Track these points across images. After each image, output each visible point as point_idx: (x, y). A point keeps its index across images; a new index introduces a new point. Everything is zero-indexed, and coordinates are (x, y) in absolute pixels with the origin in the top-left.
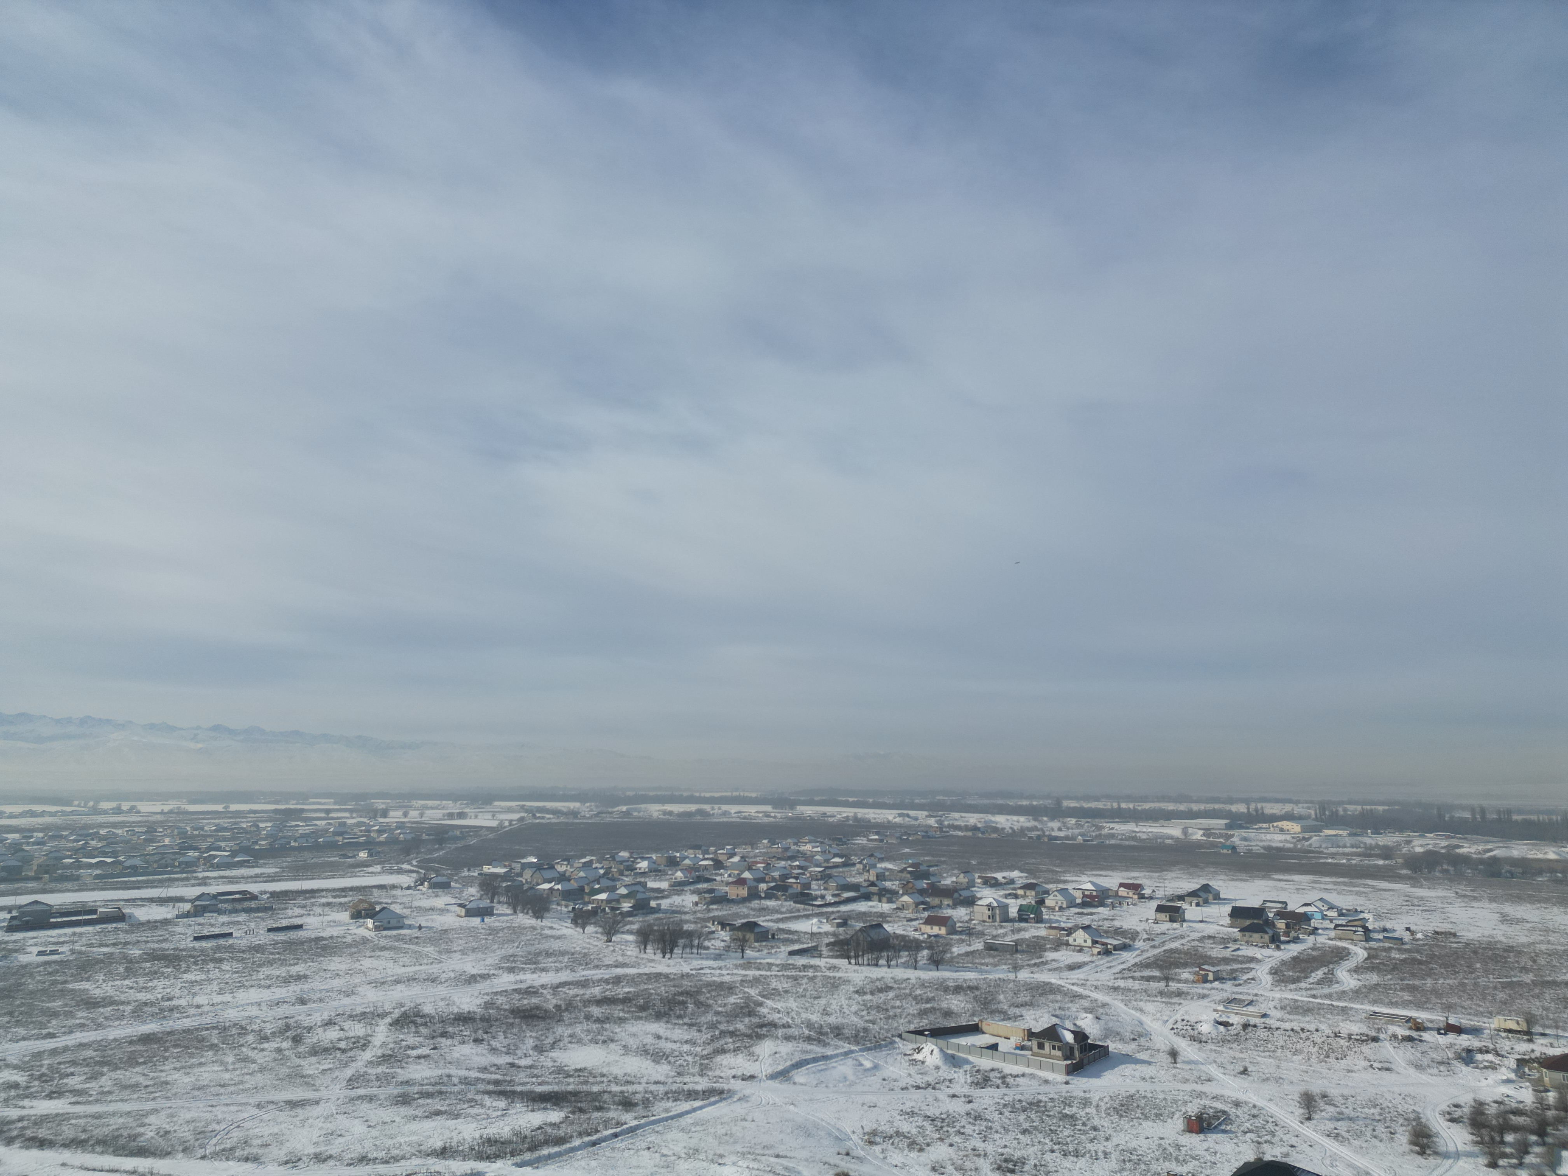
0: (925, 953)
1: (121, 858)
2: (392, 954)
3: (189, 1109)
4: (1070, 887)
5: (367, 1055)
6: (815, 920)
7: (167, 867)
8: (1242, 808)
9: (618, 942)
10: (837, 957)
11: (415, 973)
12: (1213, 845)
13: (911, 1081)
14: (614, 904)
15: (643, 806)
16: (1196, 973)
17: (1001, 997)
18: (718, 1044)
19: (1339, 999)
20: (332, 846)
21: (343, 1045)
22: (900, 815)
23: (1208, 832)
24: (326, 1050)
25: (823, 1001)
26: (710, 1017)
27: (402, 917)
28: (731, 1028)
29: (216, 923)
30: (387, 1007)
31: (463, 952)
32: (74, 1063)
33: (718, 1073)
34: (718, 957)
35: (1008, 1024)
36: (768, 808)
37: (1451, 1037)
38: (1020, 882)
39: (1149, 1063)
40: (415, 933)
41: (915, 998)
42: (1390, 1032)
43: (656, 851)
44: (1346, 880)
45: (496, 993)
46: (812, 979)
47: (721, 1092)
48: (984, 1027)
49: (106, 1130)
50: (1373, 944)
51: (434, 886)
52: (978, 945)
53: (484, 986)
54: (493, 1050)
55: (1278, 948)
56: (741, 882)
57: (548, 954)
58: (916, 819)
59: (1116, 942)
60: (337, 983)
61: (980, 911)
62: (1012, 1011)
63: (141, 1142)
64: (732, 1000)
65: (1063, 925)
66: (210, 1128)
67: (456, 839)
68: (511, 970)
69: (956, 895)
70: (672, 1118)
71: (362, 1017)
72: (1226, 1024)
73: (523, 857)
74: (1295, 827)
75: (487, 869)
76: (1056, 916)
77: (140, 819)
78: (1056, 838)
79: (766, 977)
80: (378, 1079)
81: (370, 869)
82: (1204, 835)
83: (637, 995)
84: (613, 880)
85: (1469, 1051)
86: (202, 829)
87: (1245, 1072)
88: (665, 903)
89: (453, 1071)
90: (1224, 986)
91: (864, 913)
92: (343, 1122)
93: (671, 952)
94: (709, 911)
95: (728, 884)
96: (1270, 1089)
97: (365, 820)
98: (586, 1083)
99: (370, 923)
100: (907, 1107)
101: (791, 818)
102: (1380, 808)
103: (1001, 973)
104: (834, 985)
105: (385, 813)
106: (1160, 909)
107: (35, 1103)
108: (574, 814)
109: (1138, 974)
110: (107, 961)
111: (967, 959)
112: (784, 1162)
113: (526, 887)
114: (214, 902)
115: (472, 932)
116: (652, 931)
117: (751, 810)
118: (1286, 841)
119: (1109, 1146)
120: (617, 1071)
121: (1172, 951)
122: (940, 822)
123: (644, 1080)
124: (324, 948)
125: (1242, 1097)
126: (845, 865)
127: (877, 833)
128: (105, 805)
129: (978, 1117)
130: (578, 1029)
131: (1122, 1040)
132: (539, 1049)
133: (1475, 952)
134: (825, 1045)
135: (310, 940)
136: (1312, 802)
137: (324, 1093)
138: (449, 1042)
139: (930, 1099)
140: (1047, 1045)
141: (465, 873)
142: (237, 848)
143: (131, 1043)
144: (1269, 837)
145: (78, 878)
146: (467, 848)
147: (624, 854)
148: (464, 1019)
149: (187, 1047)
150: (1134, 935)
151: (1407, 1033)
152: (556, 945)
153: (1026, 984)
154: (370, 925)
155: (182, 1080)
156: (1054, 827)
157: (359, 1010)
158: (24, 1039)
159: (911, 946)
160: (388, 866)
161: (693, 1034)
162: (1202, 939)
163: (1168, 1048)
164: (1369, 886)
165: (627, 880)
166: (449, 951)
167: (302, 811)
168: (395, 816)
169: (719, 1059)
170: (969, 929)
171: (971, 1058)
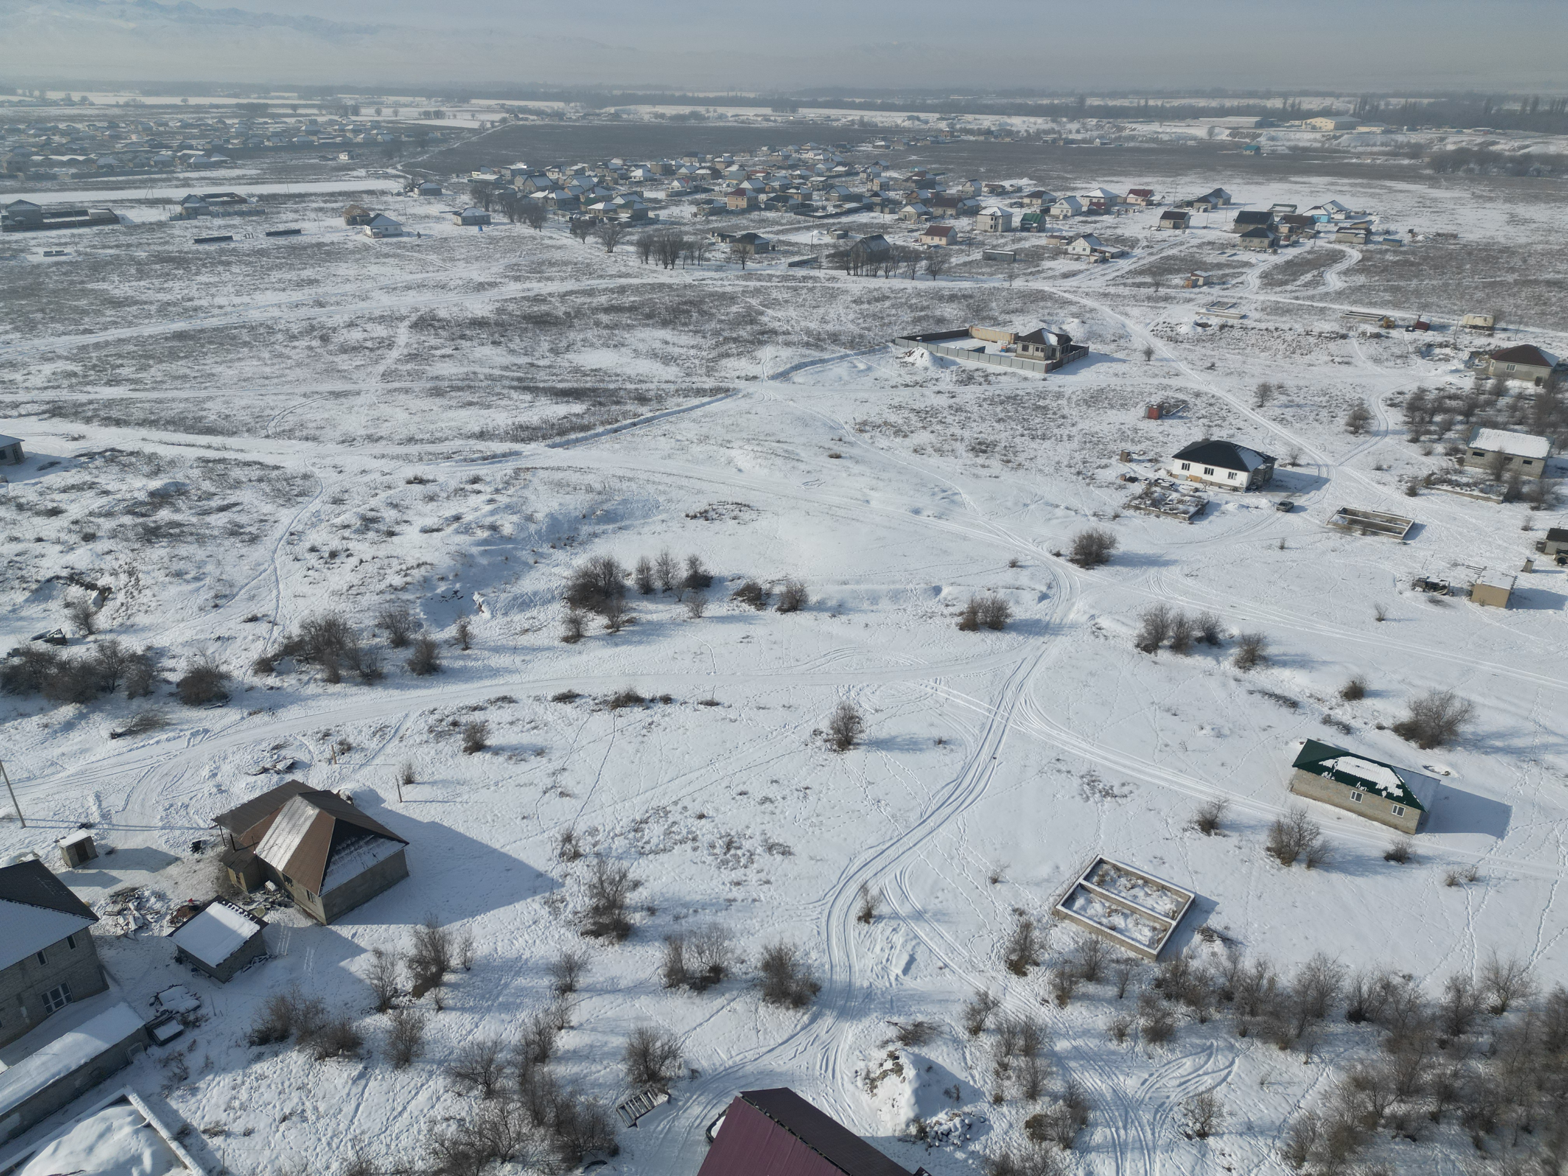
0: (924, 263)
1: (92, 156)
2: (397, 261)
3: (242, 397)
4: (1078, 194)
5: (395, 354)
6: (815, 232)
7: (143, 166)
8: (1276, 103)
9: (619, 254)
10: (836, 268)
11: (424, 280)
12: (1238, 146)
13: (900, 381)
14: (611, 215)
15: (632, 107)
16: (1188, 279)
17: (994, 305)
18: (723, 349)
19: (1321, 300)
20: (306, 147)
21: (369, 344)
22: (909, 118)
23: (1235, 131)
24: (354, 349)
25: (821, 311)
26: (713, 325)
27: (398, 225)
28: (734, 335)
29: (215, 226)
30: (404, 312)
31: (467, 261)
32: (120, 356)
33: (723, 374)
34: (719, 268)
35: (997, 329)
36: (768, 111)
37: (1418, 334)
38: (1027, 190)
39: (1124, 361)
40: (415, 241)
41: (910, 307)
42: (1360, 330)
43: (650, 158)
44: (1365, 181)
45: (506, 300)
46: (811, 290)
47: (728, 390)
48: (974, 332)
49: (172, 413)
50: (1371, 247)
51: (424, 192)
52: (977, 255)
53: (493, 293)
54: (512, 352)
55: (1275, 252)
56: (740, 192)
57: (551, 264)
58: (927, 122)
59: (1114, 250)
60: (349, 288)
61: (983, 221)
62: (1002, 318)
63: (207, 423)
64: (734, 309)
65: (1064, 234)
66: (266, 413)
67: (437, 141)
68: (517, 279)
69: (960, 205)
70: (684, 411)
71: (381, 320)
72: (1204, 326)
73: (512, 163)
74: (1327, 124)
75: (476, 175)
76: (1060, 225)
77: (97, 112)
78: (1073, 141)
79: (766, 288)
80: (409, 374)
81: (355, 173)
82: (1230, 135)
83: (643, 304)
84: (608, 189)
85: (1430, 346)
86: (166, 124)
87: (1212, 367)
88: (663, 214)
89: (477, 369)
90: (1212, 291)
91: (866, 225)
92: (385, 410)
93: (673, 263)
94: (708, 222)
95: (726, 194)
96: (1233, 381)
97: (336, 118)
98: (603, 381)
99: (367, 229)
100: (895, 403)
101: (793, 123)
102: (1426, 101)
103: (997, 282)
104: (832, 295)
105: (356, 111)
106: (1166, 216)
107: (97, 389)
108: (560, 115)
109: (1130, 281)
110: (115, 263)
111: (964, 269)
112: (785, 446)
113: (519, 195)
114: (203, 204)
115: (472, 241)
116: (652, 242)
117: (749, 113)
118: (1315, 140)
119: (1074, 431)
120: (630, 371)
121: (1168, 258)
122: (951, 126)
123: (655, 380)
124: (328, 253)
125: (1203, 388)
126: (848, 174)
127: (883, 139)
128: (52, 95)
129: (959, 410)
130: (589, 334)
131: (1103, 341)
132: (555, 351)
133: (1470, 254)
134: (823, 350)
135: (312, 246)
136: (1354, 95)
137: (362, 386)
138: (469, 344)
139: (917, 395)
140: (1031, 348)
141: (455, 180)
142: (209, 147)
143: (166, 339)
144: (1298, 135)
145: (54, 177)
146: (451, 151)
147: (617, 162)
148: (479, 323)
149: (222, 344)
150: (1133, 243)
151: (1376, 330)
152: (558, 255)
153: (1020, 292)
154: (369, 232)
155: (227, 373)
156: (1072, 130)
157: (377, 313)
158: (64, 334)
159: (910, 256)
160: (372, 170)
161: (698, 340)
162: (1200, 246)
163: (1145, 348)
164: (1386, 187)
165: (623, 189)
166: (453, 260)
167: (267, 106)
168: (367, 115)
169: (724, 362)
170: (970, 239)
171: (958, 360)
